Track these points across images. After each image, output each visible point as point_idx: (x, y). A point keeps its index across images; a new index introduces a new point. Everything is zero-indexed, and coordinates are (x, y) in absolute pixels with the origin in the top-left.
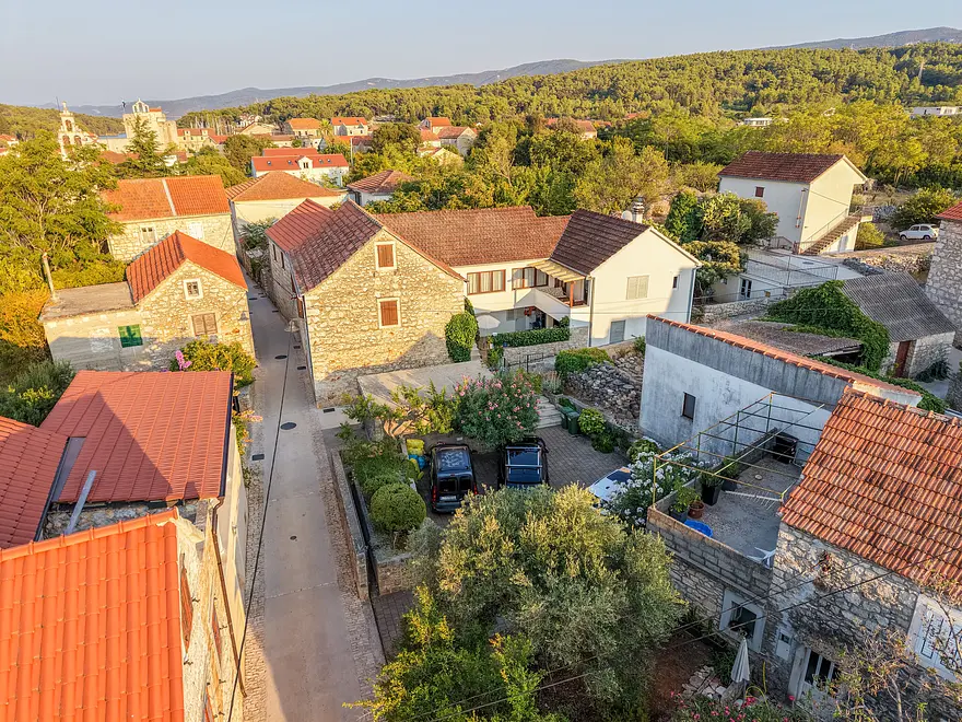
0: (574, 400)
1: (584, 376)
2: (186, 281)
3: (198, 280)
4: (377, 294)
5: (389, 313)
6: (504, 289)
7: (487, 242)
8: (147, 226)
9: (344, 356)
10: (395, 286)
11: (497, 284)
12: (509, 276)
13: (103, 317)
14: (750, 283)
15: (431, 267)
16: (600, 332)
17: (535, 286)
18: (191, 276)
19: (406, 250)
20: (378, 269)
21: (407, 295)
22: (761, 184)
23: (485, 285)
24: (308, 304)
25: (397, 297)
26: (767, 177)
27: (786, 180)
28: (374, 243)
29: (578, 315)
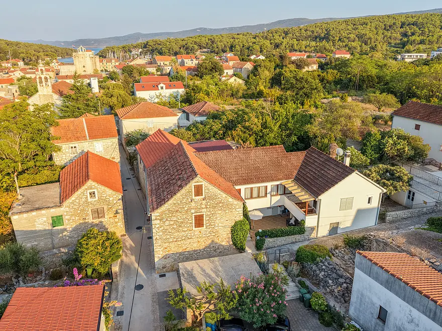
0: (308, 283)
1: (314, 267)
2: (88, 191)
3: (95, 190)
4: (193, 211)
5: (199, 221)
6: (266, 196)
7: (257, 169)
8: (73, 146)
9: (172, 245)
10: (204, 206)
11: (262, 193)
12: (269, 190)
13: (43, 212)
14: (414, 194)
15: (224, 195)
16: (323, 231)
17: (284, 194)
18: (91, 188)
19: (211, 187)
20: (194, 197)
21: (210, 211)
22: (418, 123)
23: (255, 194)
24: (153, 218)
25: (204, 212)
26: (422, 119)
27: (434, 122)
28: (193, 184)
29: (310, 221)
